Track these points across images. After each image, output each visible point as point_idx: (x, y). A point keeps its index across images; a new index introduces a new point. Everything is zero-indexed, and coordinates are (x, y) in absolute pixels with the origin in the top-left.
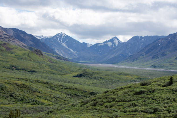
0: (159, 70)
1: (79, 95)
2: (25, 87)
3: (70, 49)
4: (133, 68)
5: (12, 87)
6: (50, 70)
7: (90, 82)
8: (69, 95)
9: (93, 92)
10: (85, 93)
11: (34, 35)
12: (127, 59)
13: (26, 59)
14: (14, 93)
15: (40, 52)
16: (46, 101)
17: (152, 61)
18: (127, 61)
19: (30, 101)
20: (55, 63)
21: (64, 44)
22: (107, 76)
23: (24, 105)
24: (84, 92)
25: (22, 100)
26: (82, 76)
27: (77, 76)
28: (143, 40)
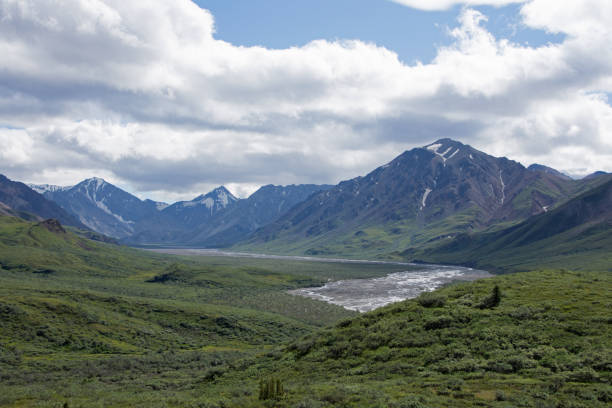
0: (325, 259)
1: (190, 327)
2: (69, 313)
3: (116, 216)
4: (269, 256)
5: (38, 312)
6: (88, 267)
7: (192, 292)
8: (167, 326)
9: (222, 318)
10: (204, 321)
11: (26, 182)
12: (252, 237)
13: (24, 242)
14: (47, 327)
15: (59, 225)
16: (123, 343)
17: (308, 241)
18: (252, 242)
19: (86, 344)
20: (95, 249)
21: (101, 205)
22: (227, 279)
23: (74, 354)
24: (203, 318)
25: (66, 343)
26: (167, 279)
27: (156, 280)
28: (284, 193)
